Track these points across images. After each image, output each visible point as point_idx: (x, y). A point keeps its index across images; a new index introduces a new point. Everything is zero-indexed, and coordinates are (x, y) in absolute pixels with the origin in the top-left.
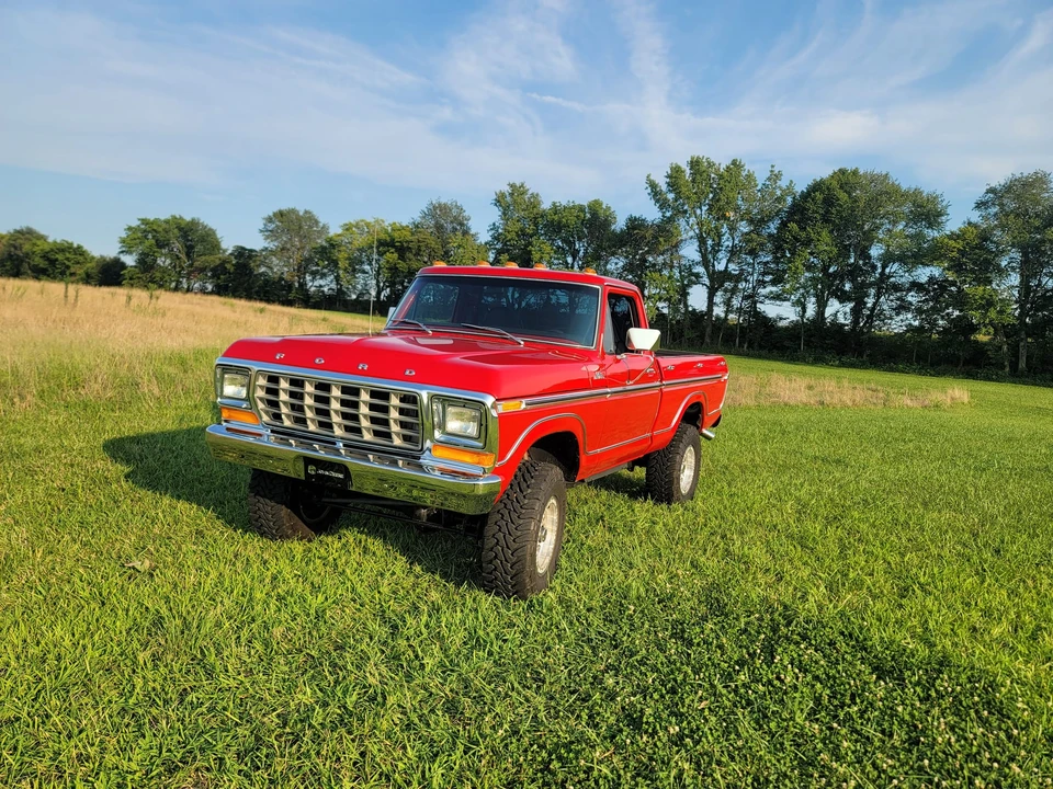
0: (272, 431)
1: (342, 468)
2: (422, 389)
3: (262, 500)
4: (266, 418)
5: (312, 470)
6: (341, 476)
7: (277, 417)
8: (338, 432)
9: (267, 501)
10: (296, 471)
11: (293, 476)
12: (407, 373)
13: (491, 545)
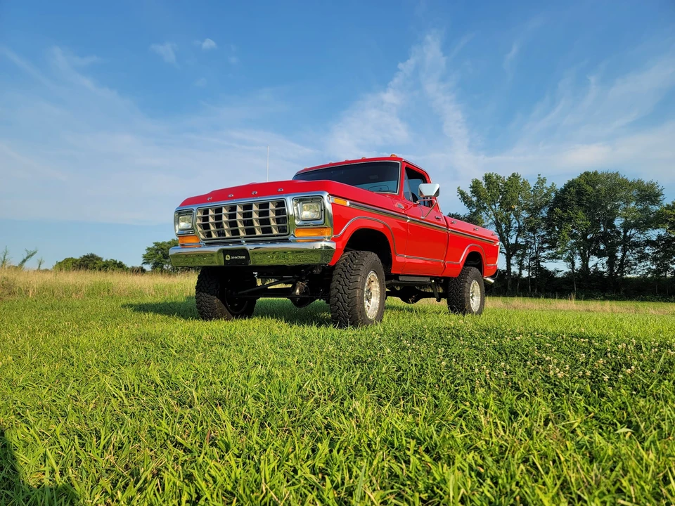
0: (207, 244)
1: (244, 252)
2: (287, 196)
3: (203, 294)
4: (202, 237)
5: (228, 258)
6: (244, 257)
7: (209, 235)
8: (242, 234)
9: (206, 294)
10: (219, 261)
11: (218, 264)
12: (279, 190)
13: (335, 293)
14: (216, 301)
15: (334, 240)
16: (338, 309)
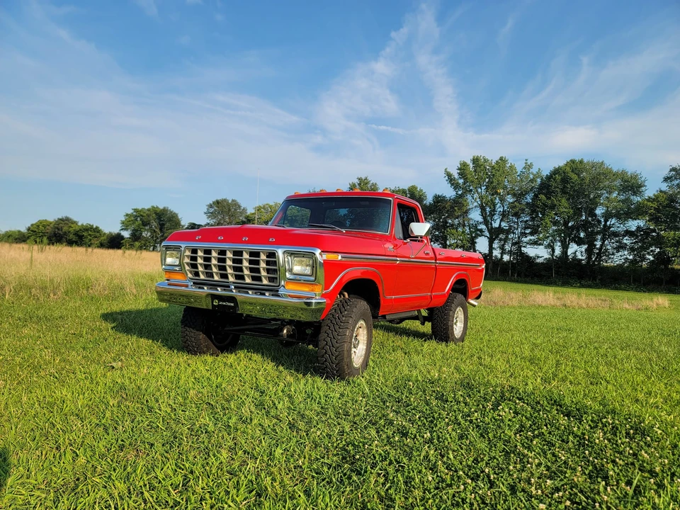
0: (194, 283)
1: (232, 299)
2: (278, 248)
3: (188, 329)
4: (190, 275)
5: (216, 302)
6: (232, 305)
7: (197, 274)
8: (231, 279)
9: (191, 329)
10: (206, 304)
11: (205, 307)
12: (271, 240)
13: (323, 345)
14: (202, 336)
15: (323, 296)
16: (326, 361)
